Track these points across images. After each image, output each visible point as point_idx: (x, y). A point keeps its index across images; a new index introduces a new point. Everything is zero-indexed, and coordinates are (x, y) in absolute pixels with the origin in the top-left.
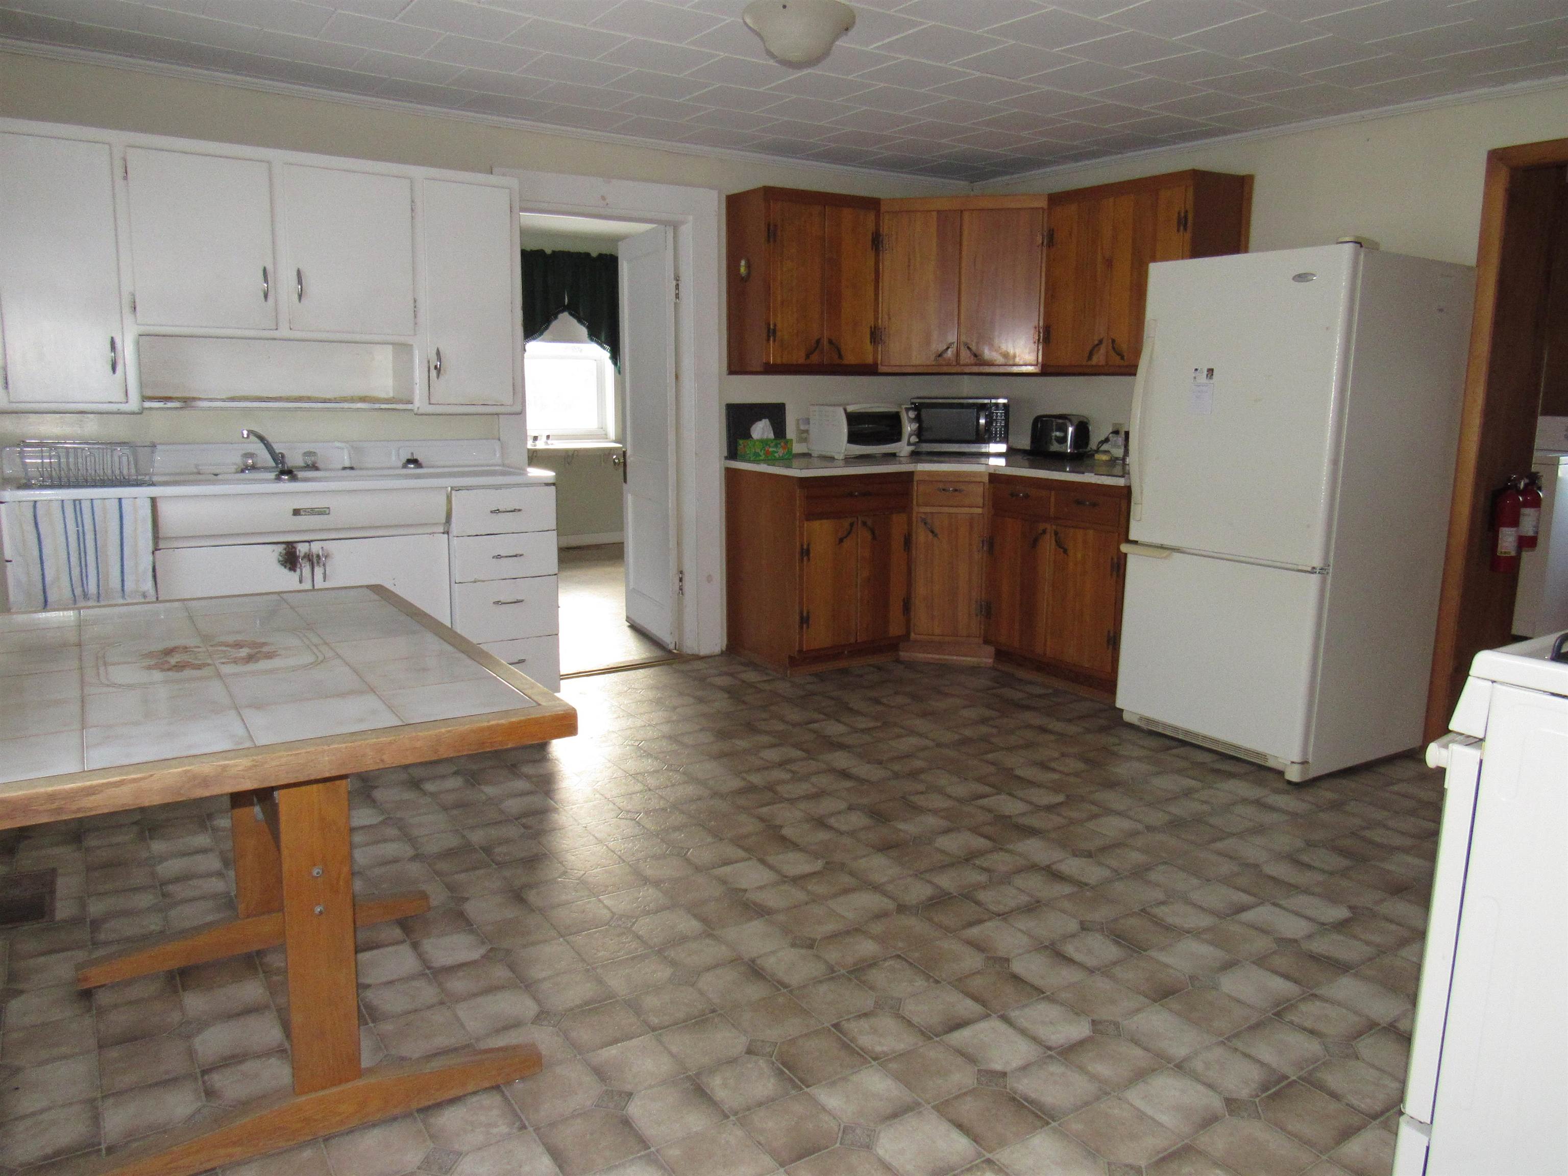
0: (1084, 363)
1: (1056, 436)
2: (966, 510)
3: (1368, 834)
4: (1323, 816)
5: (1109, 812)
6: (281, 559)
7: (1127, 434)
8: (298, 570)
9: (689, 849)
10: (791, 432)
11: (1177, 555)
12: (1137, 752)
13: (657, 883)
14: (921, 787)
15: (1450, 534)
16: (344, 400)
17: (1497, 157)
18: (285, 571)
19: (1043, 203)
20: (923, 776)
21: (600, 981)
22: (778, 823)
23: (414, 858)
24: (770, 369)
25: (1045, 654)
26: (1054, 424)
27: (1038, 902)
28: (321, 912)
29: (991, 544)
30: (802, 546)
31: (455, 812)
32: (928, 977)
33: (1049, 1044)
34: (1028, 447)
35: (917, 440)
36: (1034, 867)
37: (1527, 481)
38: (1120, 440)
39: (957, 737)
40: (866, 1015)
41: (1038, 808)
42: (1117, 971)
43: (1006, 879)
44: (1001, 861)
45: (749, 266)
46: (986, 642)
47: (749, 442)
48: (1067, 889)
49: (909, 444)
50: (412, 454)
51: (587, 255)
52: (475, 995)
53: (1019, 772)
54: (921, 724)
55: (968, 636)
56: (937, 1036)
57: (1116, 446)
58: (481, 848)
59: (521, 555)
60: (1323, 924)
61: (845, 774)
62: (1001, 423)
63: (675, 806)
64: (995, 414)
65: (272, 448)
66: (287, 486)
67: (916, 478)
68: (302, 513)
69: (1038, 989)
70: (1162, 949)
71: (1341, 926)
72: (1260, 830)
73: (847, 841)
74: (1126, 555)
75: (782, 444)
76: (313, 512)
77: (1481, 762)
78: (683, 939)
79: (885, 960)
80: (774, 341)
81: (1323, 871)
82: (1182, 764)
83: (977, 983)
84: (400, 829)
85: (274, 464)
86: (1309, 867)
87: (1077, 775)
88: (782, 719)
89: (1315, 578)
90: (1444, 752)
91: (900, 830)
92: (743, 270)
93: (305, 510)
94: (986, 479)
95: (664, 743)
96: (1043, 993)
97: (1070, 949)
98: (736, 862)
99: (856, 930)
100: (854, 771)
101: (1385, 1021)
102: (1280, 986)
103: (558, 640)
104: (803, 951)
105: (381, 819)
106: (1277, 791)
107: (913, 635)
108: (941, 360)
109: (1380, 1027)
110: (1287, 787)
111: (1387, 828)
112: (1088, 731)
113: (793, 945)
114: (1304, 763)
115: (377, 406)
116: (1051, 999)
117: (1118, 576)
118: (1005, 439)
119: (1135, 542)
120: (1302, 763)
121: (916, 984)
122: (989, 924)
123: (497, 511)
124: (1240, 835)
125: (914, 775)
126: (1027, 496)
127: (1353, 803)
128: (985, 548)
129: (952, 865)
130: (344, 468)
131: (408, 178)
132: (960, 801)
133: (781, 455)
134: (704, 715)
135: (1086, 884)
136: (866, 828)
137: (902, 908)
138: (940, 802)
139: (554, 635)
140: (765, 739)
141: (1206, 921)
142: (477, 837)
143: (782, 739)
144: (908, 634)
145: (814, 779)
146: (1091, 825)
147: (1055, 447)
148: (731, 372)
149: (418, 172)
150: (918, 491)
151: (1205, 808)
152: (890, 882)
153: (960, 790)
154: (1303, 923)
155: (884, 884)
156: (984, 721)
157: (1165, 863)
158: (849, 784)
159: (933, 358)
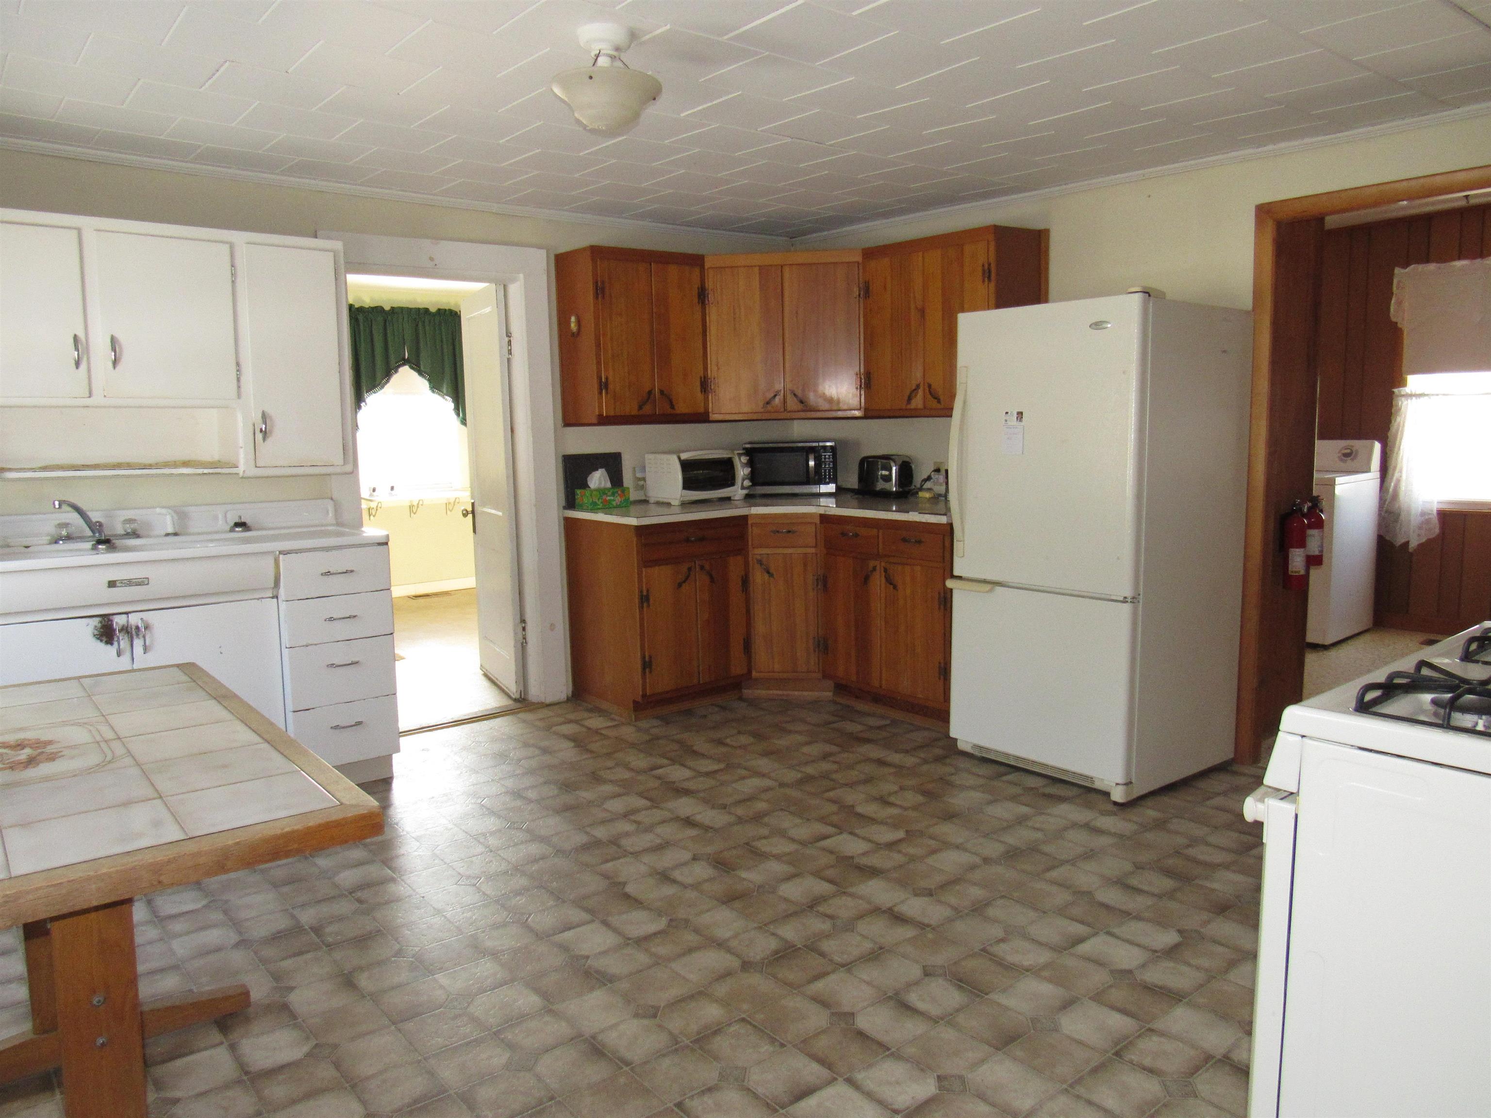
0: (904, 407)
1: (881, 475)
2: (800, 550)
3: (1191, 852)
4: (1150, 836)
5: (946, 845)
6: (96, 632)
7: (947, 471)
8: (116, 644)
9: (530, 915)
10: (628, 479)
11: (999, 589)
12: (972, 781)
13: (494, 954)
14: (765, 831)
15: (1246, 557)
16: (166, 465)
17: (1264, 212)
18: (101, 646)
19: (859, 258)
20: (766, 819)
21: (431, 1073)
22: (621, 880)
23: (237, 945)
24: (604, 421)
25: (881, 687)
26: (879, 463)
27: (881, 948)
28: (103, 1045)
29: (824, 583)
30: (641, 592)
31: (285, 889)
32: (773, 1041)
33: (896, 1107)
34: (856, 486)
35: (750, 484)
36: (876, 911)
37: (1310, 504)
38: (941, 478)
39: (799, 776)
40: (710, 1090)
41: (879, 846)
42: (961, 1019)
43: (849, 926)
44: (844, 907)
45: (579, 322)
46: (826, 676)
47: (587, 493)
48: (909, 932)
49: (743, 488)
50: (240, 517)
51: (426, 310)
52: (294, 1102)
53: (859, 809)
54: (763, 764)
55: (808, 672)
56: (782, 1108)
57: (937, 483)
58: (311, 928)
59: (355, 617)
60: (1156, 951)
61: (688, 822)
62: (829, 465)
63: (517, 869)
64: (823, 457)
65: (88, 516)
66: (105, 557)
67: (750, 522)
68: (118, 584)
69: (884, 1046)
70: (1004, 991)
71: (1171, 952)
72: (1089, 855)
73: (691, 894)
74: (951, 590)
75: (619, 492)
76: (130, 583)
77: (1296, 816)
78: (522, 1018)
79: (729, 1025)
80: (607, 393)
81: (1154, 895)
82: (1017, 790)
83: (822, 1044)
84: (225, 912)
85: (90, 533)
86: (1139, 891)
87: (915, 808)
88: (627, 767)
89: (1127, 608)
90: (1260, 806)
91: (744, 879)
92: (573, 326)
93: (122, 581)
94: (818, 521)
95: (507, 799)
96: (888, 1049)
97: (913, 998)
98: (578, 926)
99: (700, 994)
100: (698, 818)
101: (1219, 1052)
102: (1117, 1022)
103: (396, 698)
104: (645, 1022)
105: (204, 902)
106: (1103, 813)
107: (754, 674)
108: (769, 408)
109: (1214, 1061)
110: (1115, 809)
111: (1208, 844)
112: (925, 761)
113: (636, 1015)
114: (1128, 784)
115: (200, 471)
116: (897, 1056)
117: (945, 609)
118: (834, 480)
119: (960, 578)
120: (1126, 784)
121: (763, 1050)
122: (833, 977)
123: (328, 573)
124: (1073, 862)
125: (757, 818)
126: (856, 535)
127: (1175, 820)
128: (819, 587)
129: (795, 914)
130: (167, 535)
131: (227, 243)
132: (803, 844)
133: (618, 504)
134: (551, 767)
135: (928, 926)
136: (710, 880)
137: (746, 966)
138: (782, 847)
139: (393, 694)
140: (608, 788)
141: (1044, 957)
142: (307, 917)
143: (627, 787)
144: (750, 672)
145: (659, 830)
146: (930, 861)
147: (880, 485)
148: (567, 423)
149: (238, 237)
150: (753, 532)
151: (1039, 835)
152: (736, 936)
153: (803, 831)
154: (1135, 951)
155: (728, 940)
156: (825, 757)
157: (1003, 897)
158: (692, 832)
159: (761, 404)
